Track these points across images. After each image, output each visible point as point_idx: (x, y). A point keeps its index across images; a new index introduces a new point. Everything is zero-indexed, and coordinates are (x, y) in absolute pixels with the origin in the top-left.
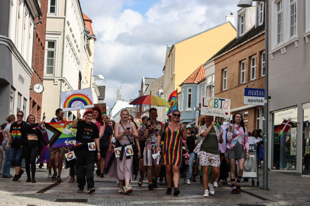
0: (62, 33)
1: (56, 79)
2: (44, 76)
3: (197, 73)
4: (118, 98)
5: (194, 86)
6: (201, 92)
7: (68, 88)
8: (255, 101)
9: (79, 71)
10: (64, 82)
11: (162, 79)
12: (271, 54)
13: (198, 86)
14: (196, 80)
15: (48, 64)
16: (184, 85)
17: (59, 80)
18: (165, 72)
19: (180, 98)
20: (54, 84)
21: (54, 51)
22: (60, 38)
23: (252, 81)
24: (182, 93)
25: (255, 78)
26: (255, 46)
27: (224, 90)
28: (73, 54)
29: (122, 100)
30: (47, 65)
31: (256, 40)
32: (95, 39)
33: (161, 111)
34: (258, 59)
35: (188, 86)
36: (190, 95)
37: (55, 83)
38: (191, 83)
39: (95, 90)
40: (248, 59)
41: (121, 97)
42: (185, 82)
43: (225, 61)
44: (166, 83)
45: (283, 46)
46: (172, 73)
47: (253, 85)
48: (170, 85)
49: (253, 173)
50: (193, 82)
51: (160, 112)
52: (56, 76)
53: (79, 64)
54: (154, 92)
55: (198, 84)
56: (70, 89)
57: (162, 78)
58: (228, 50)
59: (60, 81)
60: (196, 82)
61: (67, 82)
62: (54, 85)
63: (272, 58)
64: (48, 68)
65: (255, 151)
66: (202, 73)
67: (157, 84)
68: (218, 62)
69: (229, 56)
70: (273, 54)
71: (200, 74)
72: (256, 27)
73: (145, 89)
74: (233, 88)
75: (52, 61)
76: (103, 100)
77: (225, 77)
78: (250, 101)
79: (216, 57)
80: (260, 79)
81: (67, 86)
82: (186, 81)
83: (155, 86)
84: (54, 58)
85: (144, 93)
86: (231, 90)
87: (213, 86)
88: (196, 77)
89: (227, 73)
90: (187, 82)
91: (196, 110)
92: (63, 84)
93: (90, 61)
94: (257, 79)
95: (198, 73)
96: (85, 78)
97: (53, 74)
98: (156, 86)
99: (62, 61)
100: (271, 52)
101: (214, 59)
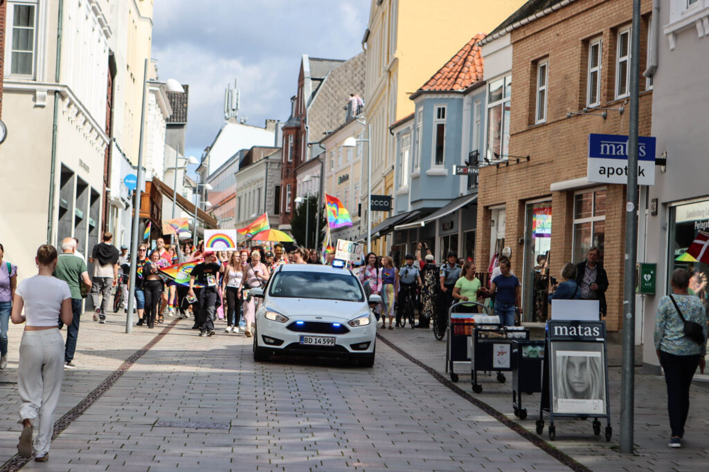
1: (41, 91)
2: (4, 80)
3: (462, 60)
4: (227, 115)
5: (454, 99)
6: (475, 120)
7: (77, 115)
8: (619, 171)
9: (110, 51)
10: (63, 98)
11: (362, 63)
12: (668, 34)
13: (467, 99)
14: (459, 81)
15: (16, 45)
16: (424, 97)
17: (49, 92)
18: (369, 47)
19: (413, 132)
20: (34, 104)
21: (33, 7)
23: (619, 102)
24: (417, 117)
25: (627, 94)
27: (538, 122)
28: (90, 8)
29: (242, 123)
30: (13, 49)
33: (359, 161)
35: (435, 99)
36: (441, 128)
37: (38, 103)
38: (445, 92)
39: (157, 101)
40: (608, 34)
41: (237, 113)
42: (426, 89)
43: (543, 36)
44: (374, 80)
45: (702, 15)
46: (388, 53)
47: (622, 113)
48: (382, 90)
49: (596, 401)
50: (452, 89)
51: (354, 164)
52: (39, 80)
53: (107, 37)
54: (338, 101)
55: (465, 93)
56: (83, 114)
57: (362, 60)
58: (550, 6)
59: (53, 96)
60: (458, 88)
61: (75, 97)
62: (36, 106)
63: (672, 46)
64: (15, 56)
65: (603, 340)
66: (477, 61)
67: (346, 77)
68: (522, 37)
69: (553, 23)
70: (676, 34)
71: (473, 63)
73: (310, 94)
74: (564, 119)
75: (29, 34)
76: (181, 130)
77: (543, 83)
78: (604, 173)
79: (517, 25)
81: (73, 110)
82: (430, 84)
83: (339, 83)
84: (33, 26)
85: (308, 105)
86: (558, 126)
87: (508, 109)
88: (460, 72)
89: (547, 71)
90: (432, 89)
91: (458, 174)
92: (62, 105)
93: (142, 15)
94: (634, 96)
95: (465, 60)
96: (128, 66)
97: (31, 74)
98: (343, 83)
99: (58, 36)
100: (666, 31)
101: (510, 28)
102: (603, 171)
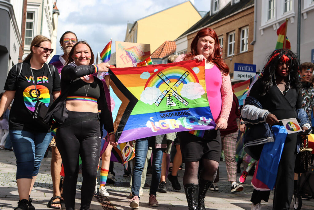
0: (41, 5)
3: (161, 49)
5: (159, 61)
8: (244, 76)
12: (261, 30)
13: (163, 61)
14: (161, 55)
21: (33, 23)
22: (39, 9)
23: (230, 57)
25: (233, 54)
26: (233, 23)
31: (234, 16)
32: (59, 14)
34: (237, 36)
38: (157, 59)
40: (225, 35)
45: (275, 23)
47: (231, 60)
55: (163, 59)
60: (161, 57)
63: (262, 34)
64: (26, 39)
68: (191, 37)
70: (264, 30)
71: (165, 49)
72: (232, 4)
75: (31, 32)
80: (238, 55)
82: (152, 56)
84: (33, 30)
88: (161, 52)
93: (54, 35)
94: (236, 55)
95: (163, 49)
99: (41, 33)
100: (260, 29)
101: (187, 35)
102: (239, 76)
